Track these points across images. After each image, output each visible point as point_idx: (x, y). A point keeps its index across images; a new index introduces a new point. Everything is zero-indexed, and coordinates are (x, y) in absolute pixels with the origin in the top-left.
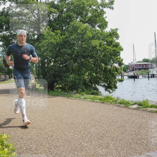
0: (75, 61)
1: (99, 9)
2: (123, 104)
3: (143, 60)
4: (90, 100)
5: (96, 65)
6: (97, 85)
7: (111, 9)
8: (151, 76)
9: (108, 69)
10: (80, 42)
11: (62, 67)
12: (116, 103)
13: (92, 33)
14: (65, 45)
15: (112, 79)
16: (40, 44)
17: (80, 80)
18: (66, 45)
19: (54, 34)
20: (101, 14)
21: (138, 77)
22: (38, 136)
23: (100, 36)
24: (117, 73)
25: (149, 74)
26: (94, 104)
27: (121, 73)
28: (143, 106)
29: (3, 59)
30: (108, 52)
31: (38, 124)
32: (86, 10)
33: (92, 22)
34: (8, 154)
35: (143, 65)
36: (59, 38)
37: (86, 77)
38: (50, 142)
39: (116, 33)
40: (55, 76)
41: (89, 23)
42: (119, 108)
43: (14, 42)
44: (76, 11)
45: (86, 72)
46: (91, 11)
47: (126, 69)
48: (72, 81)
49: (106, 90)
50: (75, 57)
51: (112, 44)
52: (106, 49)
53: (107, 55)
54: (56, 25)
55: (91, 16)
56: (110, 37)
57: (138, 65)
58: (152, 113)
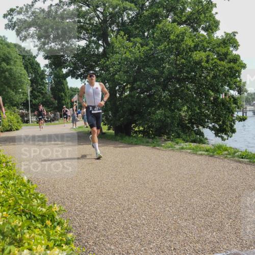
0: (165, 88)
2: (247, 159)
4: (189, 151)
5: (200, 93)
6: (201, 128)
9: (219, 100)
11: (144, 98)
12: (233, 157)
13: (193, 41)
14: (148, 62)
15: (227, 116)
16: (108, 61)
17: (173, 118)
18: (150, 62)
19: (131, 44)
20: (207, 9)
22: (107, 208)
23: (206, 45)
24: (236, 107)
26: (196, 157)
27: (242, 106)
29: (51, 86)
30: (220, 71)
32: (183, 2)
33: (192, 21)
34: (62, 235)
36: (138, 51)
37: (184, 112)
38: (127, 219)
39: (235, 38)
40: (132, 113)
41: (187, 25)
42: (240, 164)
43: (68, 60)
44: (166, 5)
45: (183, 106)
46: (190, 3)
47: (251, 99)
48: (160, 120)
49: (216, 135)
50: (164, 80)
51: (226, 59)
52: (217, 65)
53: (219, 75)
54: (133, 29)
55: (191, 13)
56: (223, 46)
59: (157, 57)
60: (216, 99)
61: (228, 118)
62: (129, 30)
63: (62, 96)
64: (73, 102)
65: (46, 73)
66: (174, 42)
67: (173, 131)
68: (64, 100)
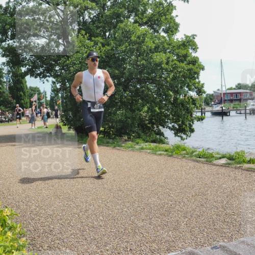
0: (126, 88)
2: (204, 158)
3: (236, 86)
4: (149, 151)
5: (161, 94)
6: (161, 127)
7: (184, 1)
8: (249, 112)
9: (179, 100)
10: (133, 57)
12: (191, 156)
13: (153, 42)
14: (109, 62)
15: (186, 117)
16: (69, 60)
17: (134, 119)
18: (111, 62)
19: (92, 43)
20: (168, 10)
21: (228, 114)
23: (167, 46)
24: (194, 107)
25: (247, 108)
26: (155, 157)
27: (200, 106)
28: (237, 160)
29: (9, 85)
30: (180, 72)
31: (65, 192)
32: (144, 3)
33: (153, 22)
34: (13, 240)
35: (236, 94)
36: (99, 51)
37: (144, 112)
38: (84, 221)
39: (194, 41)
41: (148, 26)
42: (197, 164)
43: (26, 58)
44: (128, 6)
45: (143, 106)
46: (151, 5)
47: (209, 100)
48: (120, 121)
49: (176, 134)
50: (125, 81)
51: (186, 60)
52: (177, 67)
53: (179, 77)
54: (95, 28)
55: (152, 14)
56: (183, 48)
57: (228, 93)
58: (250, 172)
59: (118, 57)
60: (176, 99)
61: (187, 119)
62: (90, 29)
63: (21, 96)
64: (33, 102)
65: (4, 72)
66: (135, 43)
67: (133, 131)
68: (23, 100)
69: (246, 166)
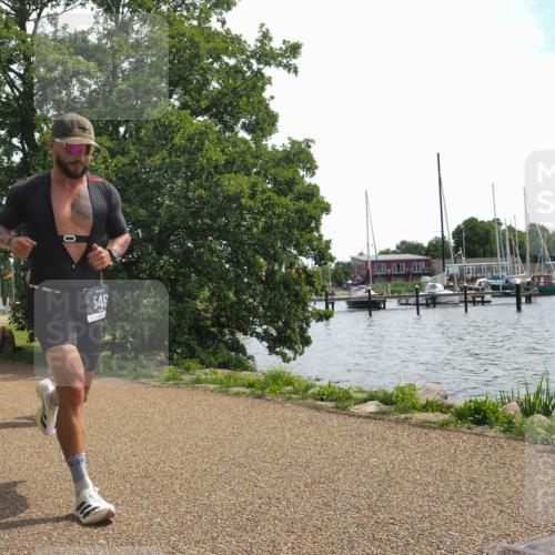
0: (162, 248)
1: (250, 68)
2: (331, 401)
3: (398, 247)
4: (212, 387)
5: (238, 262)
6: (240, 336)
7: (289, 71)
8: (425, 302)
9: (277, 277)
10: (180, 182)
12: (304, 398)
13: (223, 151)
15: (293, 311)
17: (181, 315)
18: (131, 191)
20: (254, 87)
21: (382, 306)
23: (251, 161)
24: (311, 291)
25: (421, 293)
26: (226, 400)
27: (324, 288)
28: (400, 405)
30: (279, 216)
32: (202, 68)
33: (222, 110)
35: (398, 263)
36: (103, 166)
39: (308, 152)
41: (211, 116)
42: (316, 413)
45: (201, 287)
46: (218, 71)
49: (272, 350)
50: (161, 232)
52: (273, 205)
53: (277, 226)
55: (220, 93)
56: (286, 166)
57: (381, 262)
58: (426, 431)
59: (146, 180)
60: (271, 274)
61: (295, 316)
66: (183, 151)
67: (179, 343)
69: (419, 416)
